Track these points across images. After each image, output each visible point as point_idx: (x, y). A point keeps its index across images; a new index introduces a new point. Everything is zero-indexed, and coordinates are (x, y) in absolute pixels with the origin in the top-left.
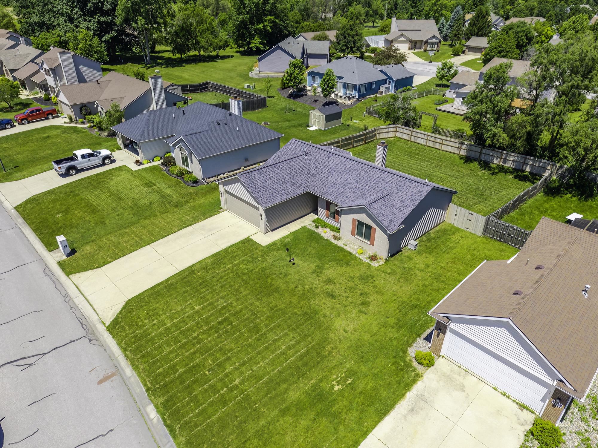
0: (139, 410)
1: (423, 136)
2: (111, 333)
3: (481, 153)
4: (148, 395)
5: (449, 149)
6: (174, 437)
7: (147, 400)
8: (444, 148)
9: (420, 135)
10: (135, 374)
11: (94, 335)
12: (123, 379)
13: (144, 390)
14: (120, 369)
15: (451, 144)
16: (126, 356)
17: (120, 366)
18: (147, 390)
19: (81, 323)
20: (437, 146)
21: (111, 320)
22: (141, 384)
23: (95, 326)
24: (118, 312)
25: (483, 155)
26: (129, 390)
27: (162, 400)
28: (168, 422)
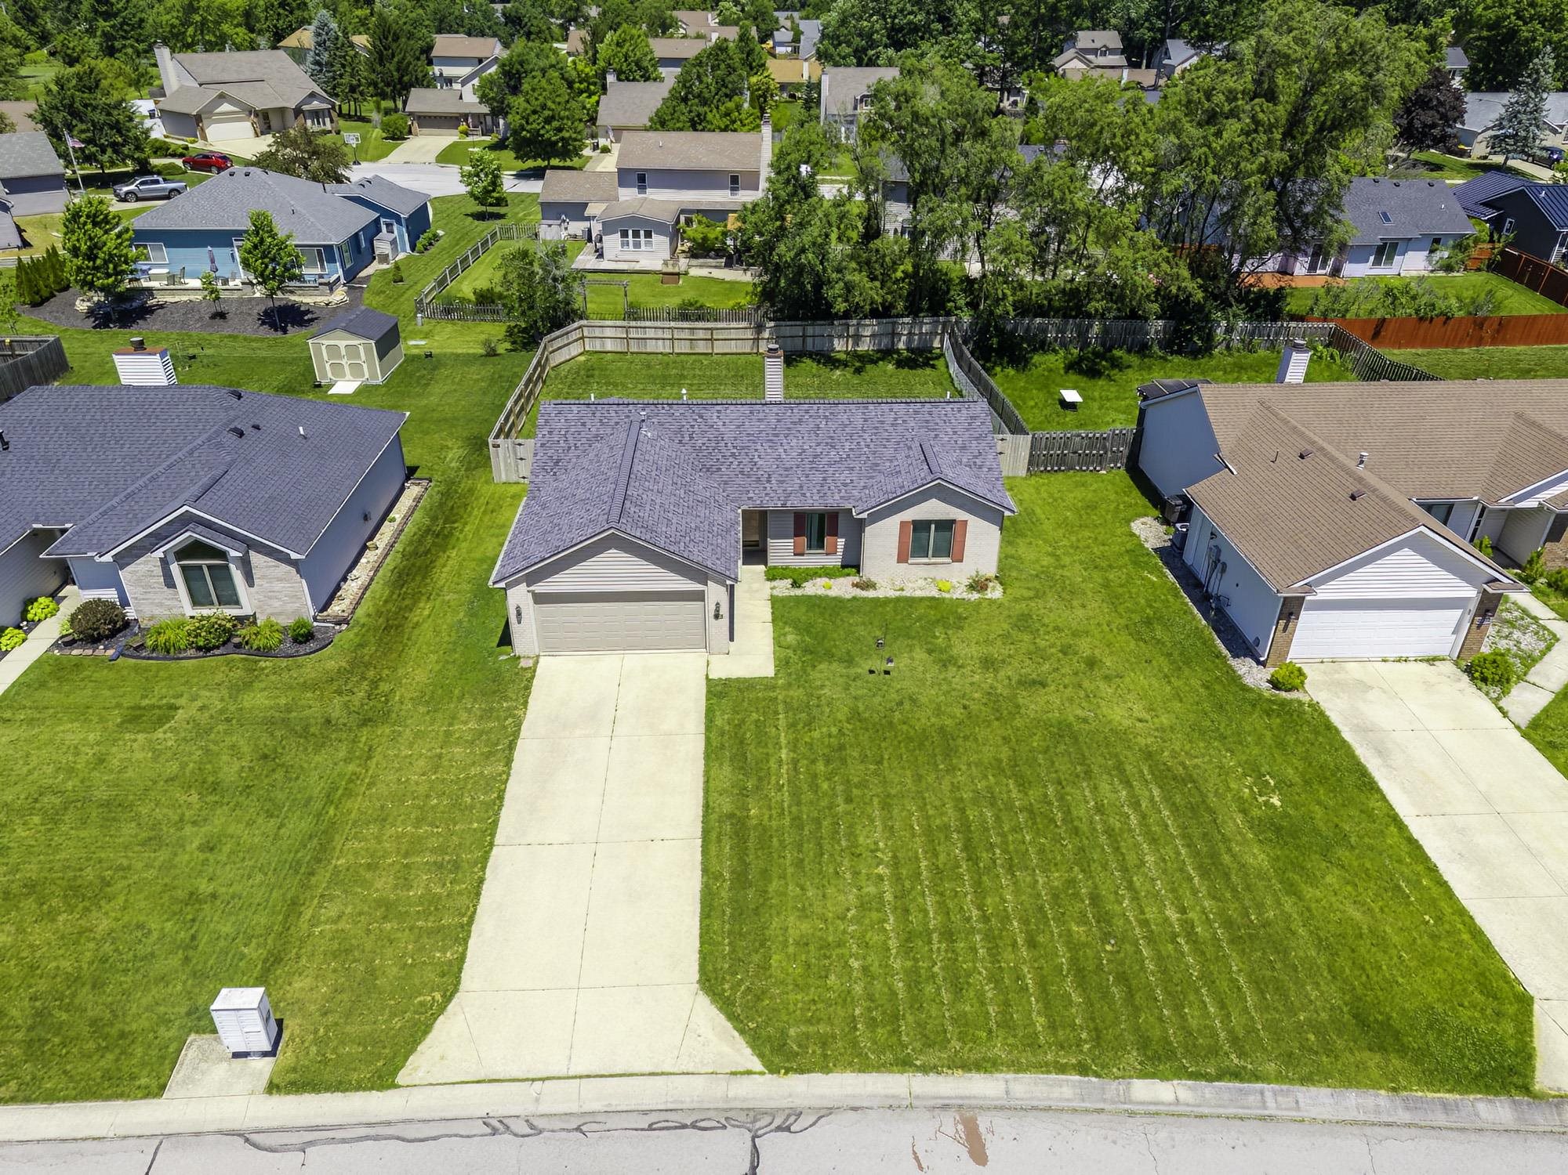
0: (1132, 1114)
1: (660, 334)
2: (801, 1071)
3: (804, 336)
4: (1098, 1076)
5: (733, 347)
6: (1256, 1077)
7: (1113, 1087)
8: (720, 347)
9: (651, 333)
10: (1010, 1076)
11: (772, 1113)
12: (1002, 1108)
13: (1078, 1077)
14: (960, 1102)
15: (733, 334)
16: (925, 1069)
17: (949, 1098)
18: (1083, 1070)
19: (684, 1126)
20: (702, 347)
21: (748, 1051)
22: (1053, 1076)
23: (727, 1099)
24: (729, 1025)
25: (809, 341)
26: (1049, 1109)
27: (1133, 1057)
28: (1211, 1070)
